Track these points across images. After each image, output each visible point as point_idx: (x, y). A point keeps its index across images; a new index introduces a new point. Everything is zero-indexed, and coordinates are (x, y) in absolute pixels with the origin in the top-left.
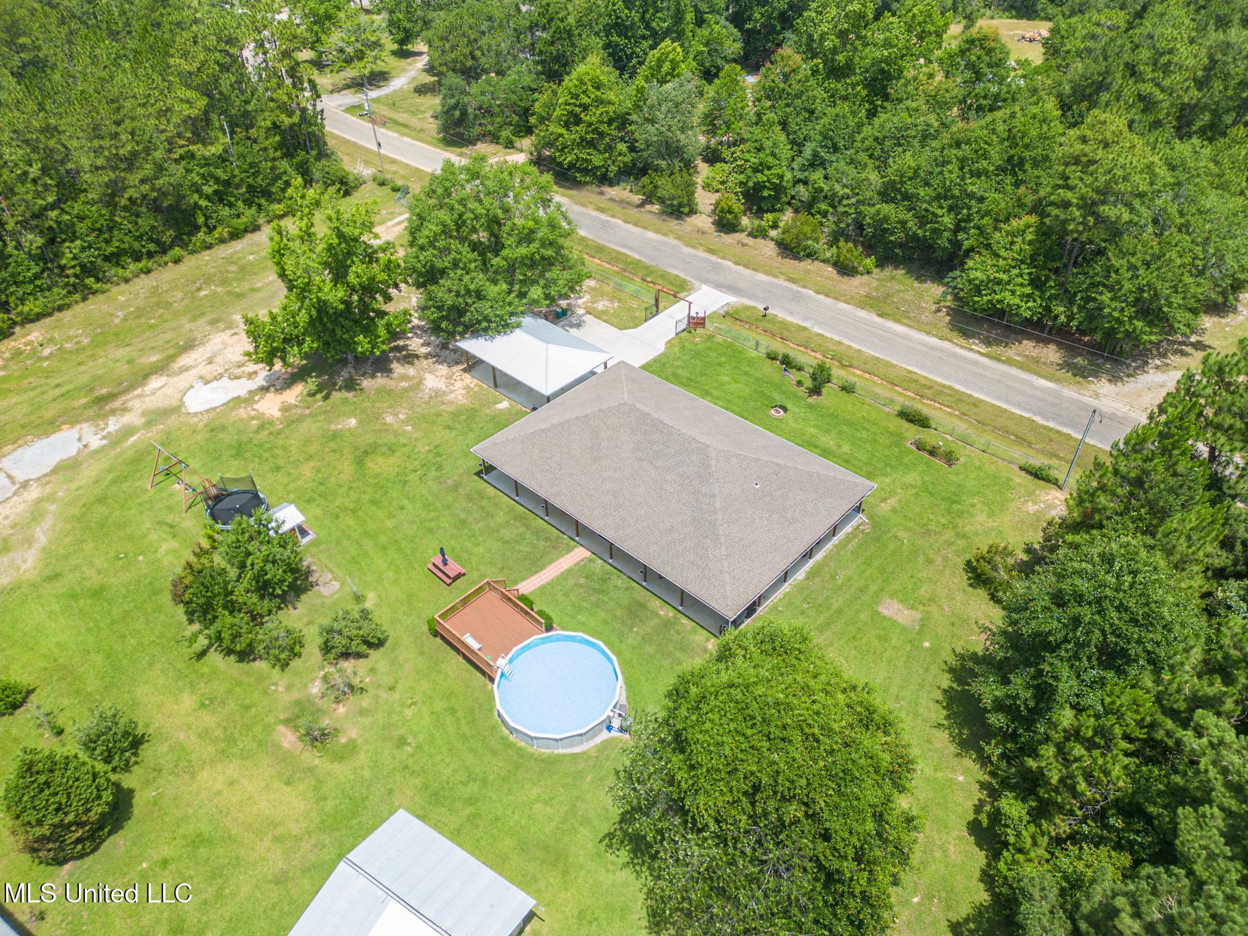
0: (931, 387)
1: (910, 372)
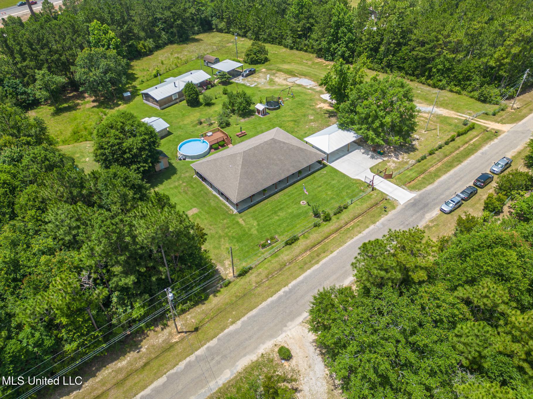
0: (318, 256)
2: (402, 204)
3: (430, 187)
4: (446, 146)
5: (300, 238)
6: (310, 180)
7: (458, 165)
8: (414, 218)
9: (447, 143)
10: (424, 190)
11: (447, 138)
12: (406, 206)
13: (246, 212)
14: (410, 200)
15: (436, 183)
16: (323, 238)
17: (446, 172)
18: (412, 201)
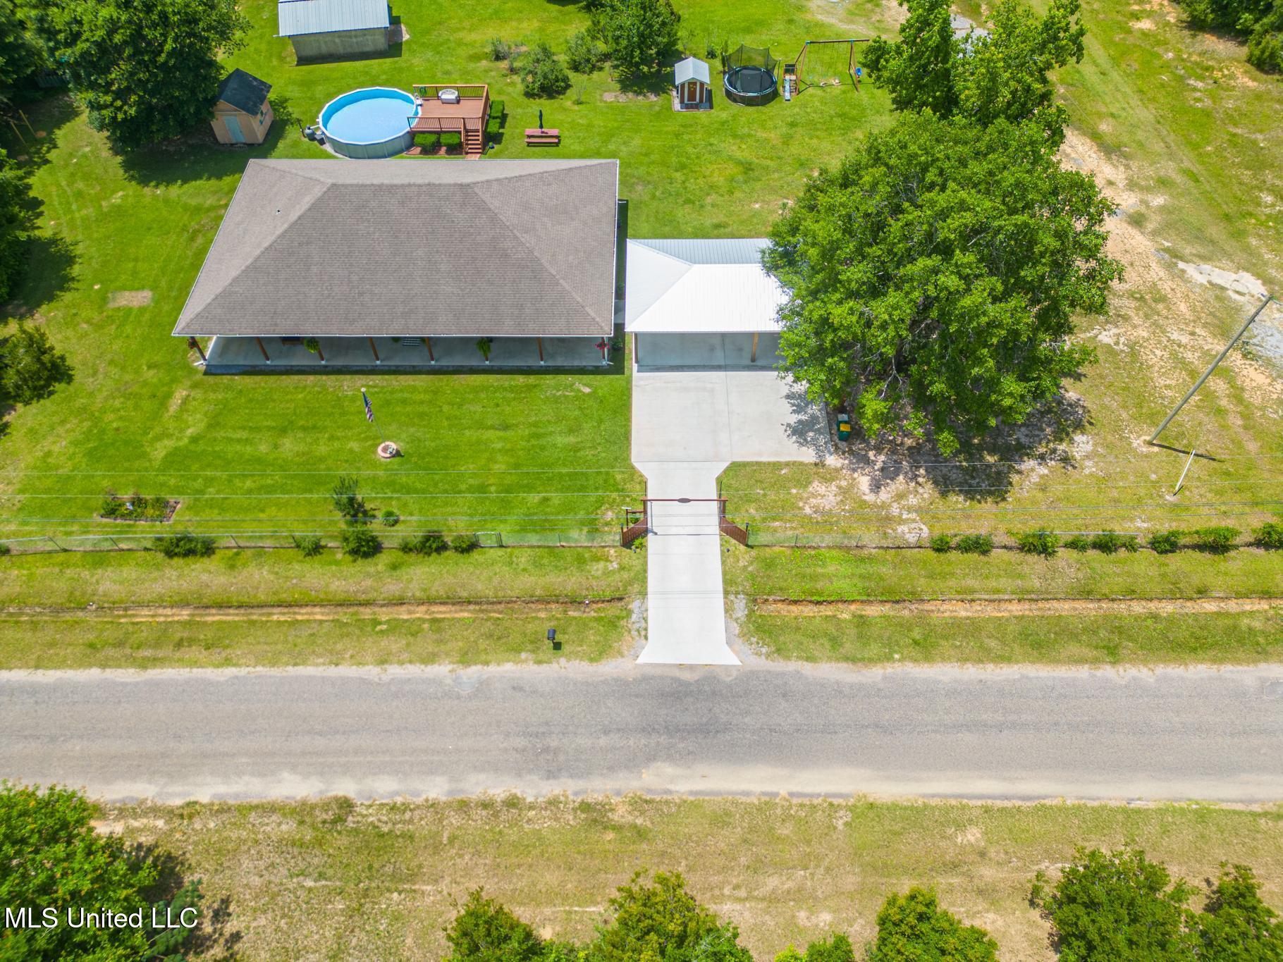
0: (179, 644)
1: (227, 662)
2: (640, 661)
3: (829, 671)
4: (1147, 554)
5: (219, 555)
6: (511, 389)
7: (1081, 661)
8: (603, 741)
9: (1165, 545)
10: (793, 666)
11: (1204, 520)
12: (645, 679)
13: (226, 379)
14: (692, 667)
15: (876, 674)
16: (272, 599)
17: (985, 656)
18: (686, 676)
